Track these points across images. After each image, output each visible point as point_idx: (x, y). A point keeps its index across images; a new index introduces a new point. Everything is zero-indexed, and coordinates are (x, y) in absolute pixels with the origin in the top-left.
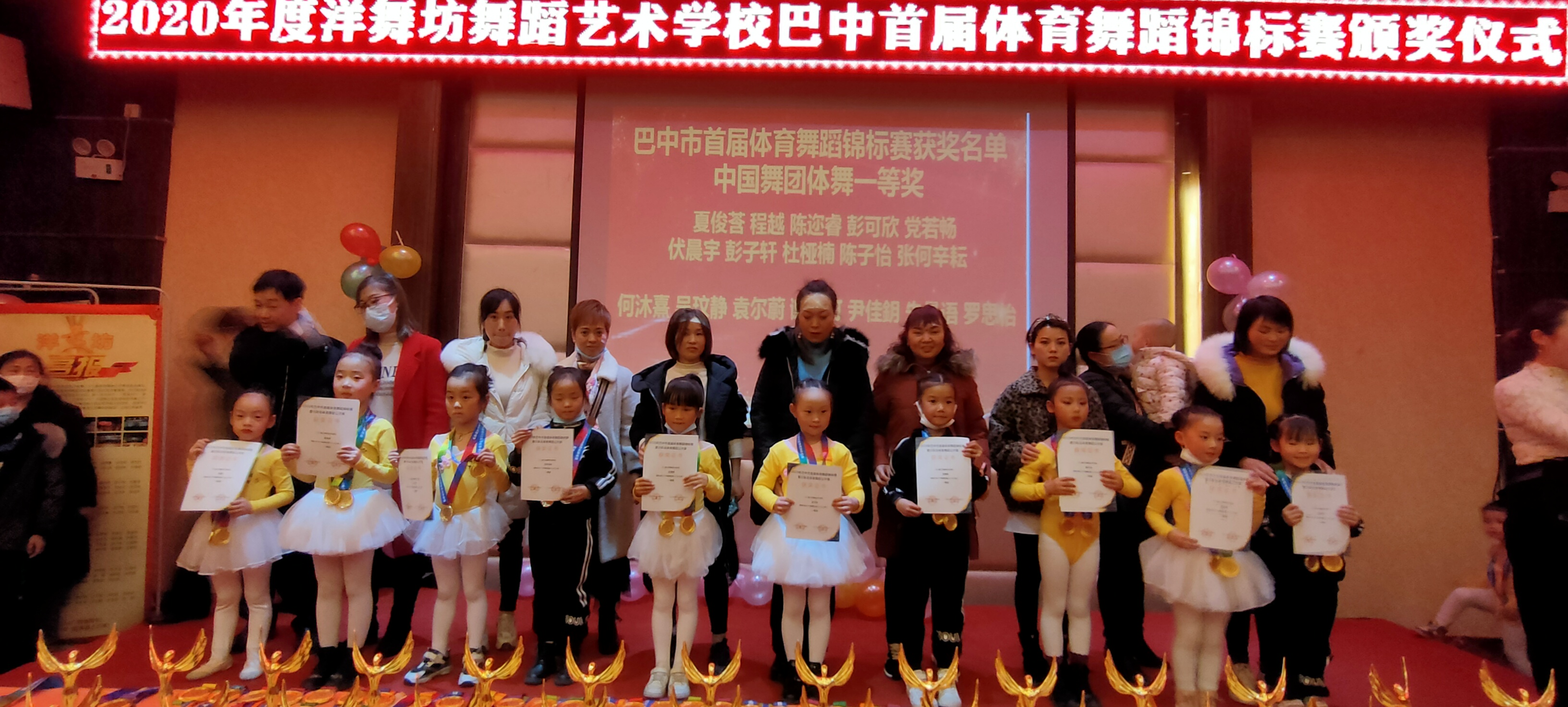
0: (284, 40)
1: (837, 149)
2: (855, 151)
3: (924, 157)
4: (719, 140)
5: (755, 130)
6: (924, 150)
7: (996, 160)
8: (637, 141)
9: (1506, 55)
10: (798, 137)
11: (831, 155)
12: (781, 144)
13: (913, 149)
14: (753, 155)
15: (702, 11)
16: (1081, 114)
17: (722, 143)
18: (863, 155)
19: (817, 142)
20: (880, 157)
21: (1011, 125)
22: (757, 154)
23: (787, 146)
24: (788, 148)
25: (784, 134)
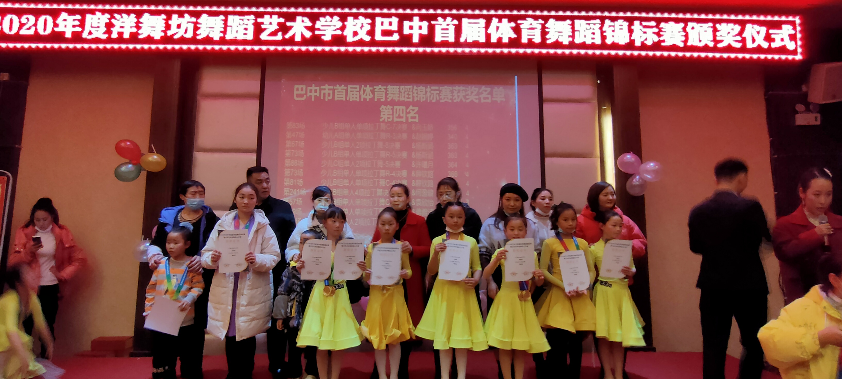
0: (90, 37)
1: (410, 96)
2: (420, 97)
3: (459, 100)
4: (342, 92)
5: (363, 86)
6: (458, 96)
7: (499, 102)
8: (296, 92)
9: (768, 44)
10: (388, 90)
11: (406, 100)
12: (378, 94)
13: (453, 96)
14: (362, 100)
15: (331, 21)
16: (545, 77)
17: (344, 93)
18: (424, 100)
19: (399, 93)
20: (434, 101)
21: (506, 82)
22: (365, 99)
23: (381, 95)
24: (382, 96)
25: (380, 89)
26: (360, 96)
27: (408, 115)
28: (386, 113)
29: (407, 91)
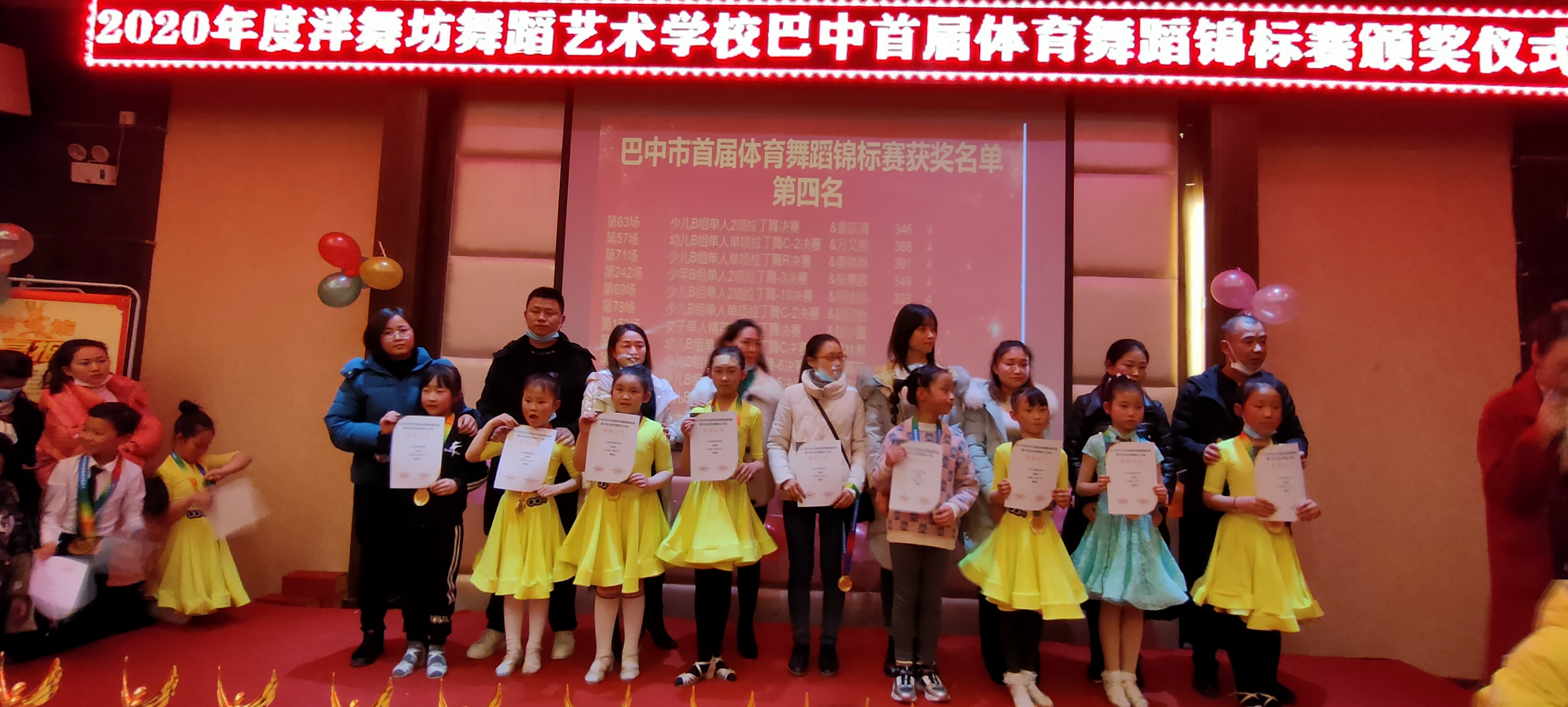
0: (272, 49)
1: (827, 160)
2: (846, 162)
3: (917, 169)
4: (707, 151)
5: (744, 140)
6: (917, 161)
7: (991, 172)
8: (625, 151)
10: (788, 148)
11: (821, 167)
12: (769, 155)
13: (906, 160)
14: (741, 166)
16: (1080, 126)
17: (710, 153)
18: (854, 166)
19: (808, 153)
20: (871, 168)
21: (1006, 135)
22: (746, 165)
23: (776, 157)
24: (777, 160)
25: (773, 144)
26: (738, 159)
27: (823, 195)
28: (784, 191)
29: (823, 150)
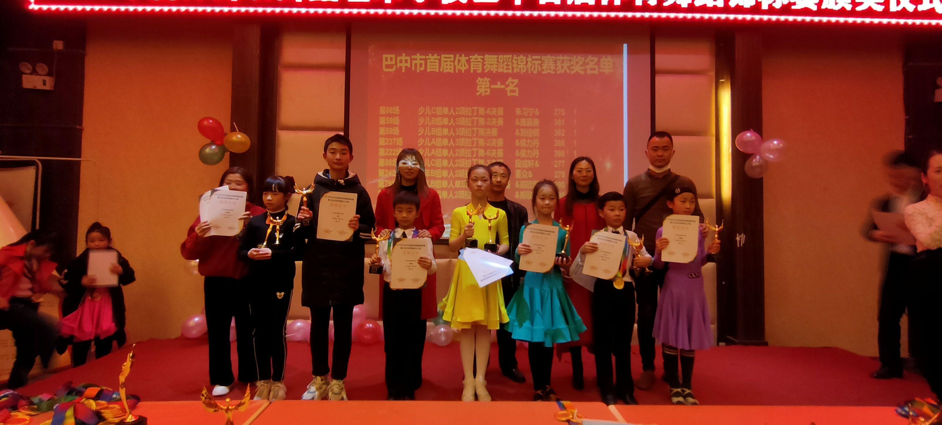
1: (509, 67)
2: (520, 69)
3: (563, 72)
4: (435, 62)
5: (458, 55)
6: (562, 67)
7: (606, 73)
8: (384, 63)
9: (914, 7)
10: (485, 60)
11: (505, 71)
12: (474, 65)
13: (556, 67)
14: (457, 71)
16: (658, 45)
17: (437, 64)
18: (525, 71)
19: (497, 63)
20: (535, 72)
21: (615, 51)
22: (460, 71)
23: (476, 66)
24: (479, 67)
25: (476, 58)
26: (455, 67)
27: (507, 88)
28: (483, 86)
29: (506, 61)
